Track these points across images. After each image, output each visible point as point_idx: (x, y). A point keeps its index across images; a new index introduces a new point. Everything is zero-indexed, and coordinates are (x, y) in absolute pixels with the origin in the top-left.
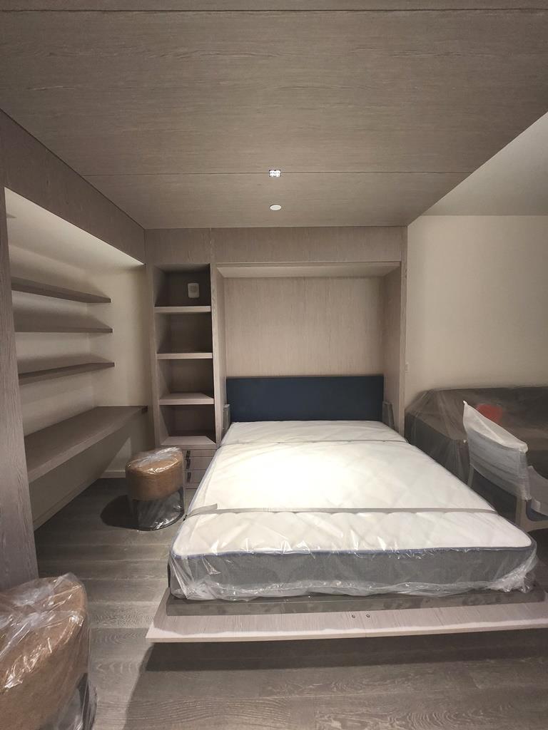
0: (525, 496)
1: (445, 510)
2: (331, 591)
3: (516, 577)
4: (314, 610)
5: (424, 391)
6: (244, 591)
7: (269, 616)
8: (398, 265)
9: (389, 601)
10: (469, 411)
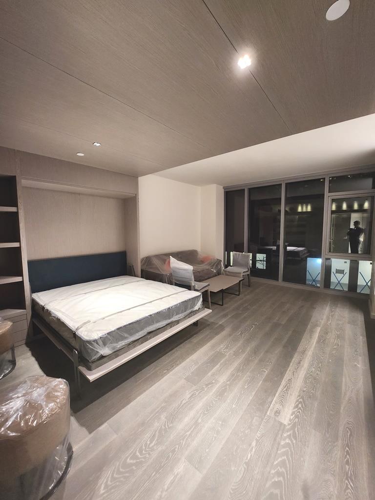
0: (193, 285)
1: (177, 293)
2: (154, 329)
3: (199, 304)
4: (150, 338)
5: (144, 258)
6: (126, 341)
7: (135, 348)
8: (134, 195)
9: (170, 325)
10: (172, 259)
